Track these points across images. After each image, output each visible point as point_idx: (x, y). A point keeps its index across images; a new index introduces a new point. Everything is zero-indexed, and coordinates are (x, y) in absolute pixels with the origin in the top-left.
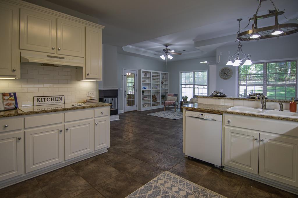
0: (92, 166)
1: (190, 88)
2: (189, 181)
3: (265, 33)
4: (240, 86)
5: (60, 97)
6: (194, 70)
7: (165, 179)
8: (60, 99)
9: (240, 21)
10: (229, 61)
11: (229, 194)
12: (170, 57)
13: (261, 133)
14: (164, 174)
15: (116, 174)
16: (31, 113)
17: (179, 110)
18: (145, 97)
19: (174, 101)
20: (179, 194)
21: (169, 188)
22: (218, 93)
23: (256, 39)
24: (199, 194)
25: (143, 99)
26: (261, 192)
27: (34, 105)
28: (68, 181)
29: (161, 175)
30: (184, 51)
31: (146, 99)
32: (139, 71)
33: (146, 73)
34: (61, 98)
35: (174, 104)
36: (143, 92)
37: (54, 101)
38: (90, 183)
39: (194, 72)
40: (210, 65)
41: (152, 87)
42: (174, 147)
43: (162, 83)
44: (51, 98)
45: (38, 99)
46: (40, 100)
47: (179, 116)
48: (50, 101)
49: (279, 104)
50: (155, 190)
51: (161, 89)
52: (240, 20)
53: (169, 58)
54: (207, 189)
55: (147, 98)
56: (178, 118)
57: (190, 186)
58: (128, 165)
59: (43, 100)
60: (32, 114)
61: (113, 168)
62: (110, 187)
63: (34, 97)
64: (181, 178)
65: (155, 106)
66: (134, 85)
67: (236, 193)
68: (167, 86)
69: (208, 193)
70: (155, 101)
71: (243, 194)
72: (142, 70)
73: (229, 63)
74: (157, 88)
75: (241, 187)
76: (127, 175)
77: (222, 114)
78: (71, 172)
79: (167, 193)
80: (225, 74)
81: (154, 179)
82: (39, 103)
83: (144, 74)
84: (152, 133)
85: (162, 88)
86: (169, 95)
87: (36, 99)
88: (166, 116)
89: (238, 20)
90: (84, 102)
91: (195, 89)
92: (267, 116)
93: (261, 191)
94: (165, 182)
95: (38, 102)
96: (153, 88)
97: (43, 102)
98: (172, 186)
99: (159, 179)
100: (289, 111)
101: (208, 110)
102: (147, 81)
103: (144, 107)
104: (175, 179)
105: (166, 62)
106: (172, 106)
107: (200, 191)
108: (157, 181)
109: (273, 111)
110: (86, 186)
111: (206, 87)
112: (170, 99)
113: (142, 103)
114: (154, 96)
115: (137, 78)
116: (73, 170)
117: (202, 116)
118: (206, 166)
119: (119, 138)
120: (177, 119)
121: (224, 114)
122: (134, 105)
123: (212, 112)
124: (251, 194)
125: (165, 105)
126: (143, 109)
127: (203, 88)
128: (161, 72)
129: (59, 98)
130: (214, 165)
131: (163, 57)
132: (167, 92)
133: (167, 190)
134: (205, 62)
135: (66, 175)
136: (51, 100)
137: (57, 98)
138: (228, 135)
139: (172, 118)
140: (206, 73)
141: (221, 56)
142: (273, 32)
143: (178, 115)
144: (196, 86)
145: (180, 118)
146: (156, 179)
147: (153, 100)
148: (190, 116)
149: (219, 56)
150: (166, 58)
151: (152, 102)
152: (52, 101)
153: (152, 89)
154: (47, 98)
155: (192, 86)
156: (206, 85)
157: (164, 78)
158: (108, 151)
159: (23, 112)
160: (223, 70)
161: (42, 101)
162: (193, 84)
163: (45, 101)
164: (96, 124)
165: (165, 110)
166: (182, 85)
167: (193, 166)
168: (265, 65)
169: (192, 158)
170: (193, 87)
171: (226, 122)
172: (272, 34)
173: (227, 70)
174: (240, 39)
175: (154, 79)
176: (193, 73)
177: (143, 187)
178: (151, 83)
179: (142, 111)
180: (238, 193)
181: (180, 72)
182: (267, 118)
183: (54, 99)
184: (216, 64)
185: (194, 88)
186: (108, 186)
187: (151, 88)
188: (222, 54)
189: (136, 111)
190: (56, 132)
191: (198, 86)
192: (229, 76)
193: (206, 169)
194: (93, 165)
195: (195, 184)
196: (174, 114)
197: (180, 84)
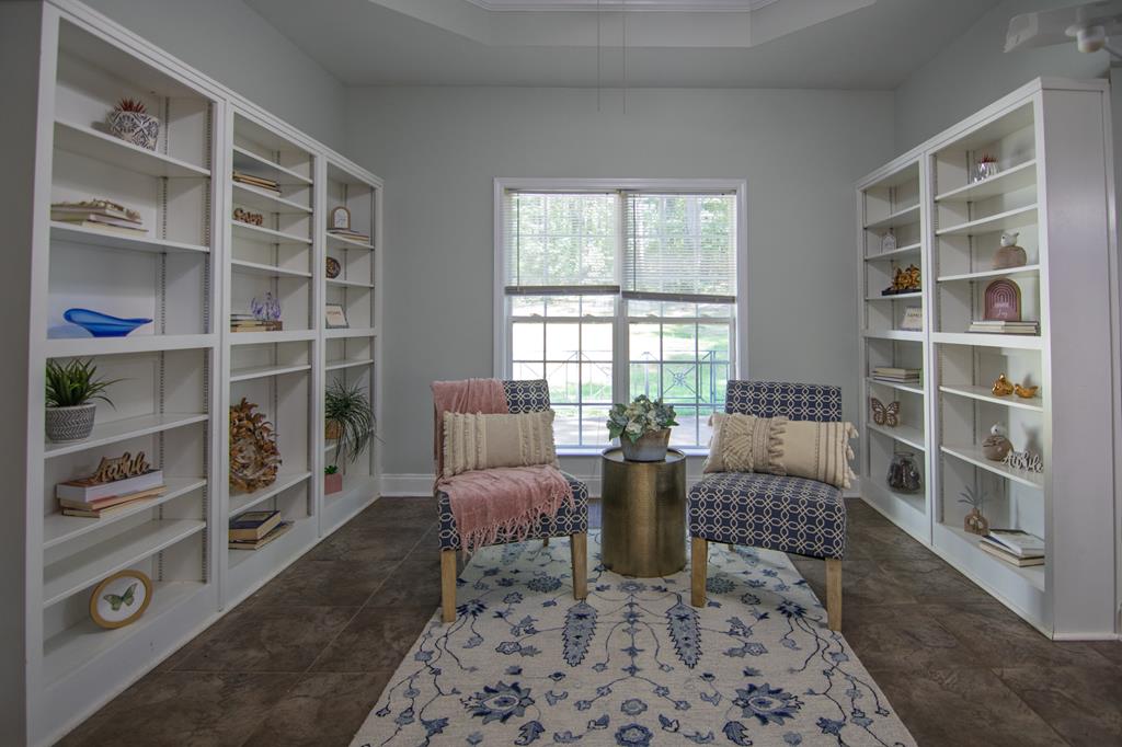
1: (589, 319)
35: (569, 515)
36: (68, 388)
39: (624, 193)
41: (223, 305)
43: (333, 267)
51: (320, 334)
68: (367, 300)
74: (278, 327)
91: (634, 327)
96: (234, 325)
111: (732, 310)
114: (245, 419)
127: (698, 321)
128: (325, 156)
132: (363, 358)
144: (637, 308)
147: (233, 481)
151: (221, 509)
153: (223, 341)
155: (603, 305)
156: (733, 300)
157: (340, 221)
162: (614, 290)
166: (518, 300)
170: (610, 311)
176: (612, 198)
178: (207, 257)
185: (621, 325)
187: (205, 329)
197: (499, 291)
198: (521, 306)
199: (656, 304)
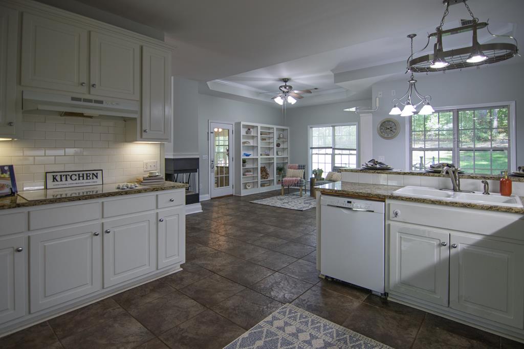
0: (153, 298)
1: (327, 154)
2: (327, 321)
3: (457, 59)
4: (413, 152)
5: (95, 172)
6: (333, 123)
7: (286, 319)
8: (94, 176)
9: (412, 38)
10: (395, 107)
11: (400, 342)
12: (292, 100)
13: (452, 233)
14: (283, 308)
15: (198, 311)
16: (41, 202)
17: (308, 193)
18: (247, 172)
19: (299, 178)
20: (312, 346)
21: (293, 335)
22: (375, 163)
23: (439, 70)
24: (347, 344)
25: (244, 175)
26: (454, 337)
27: (46, 188)
28: (110, 326)
29: (278, 311)
30: (316, 89)
31: (249, 174)
32: (238, 124)
33: (249, 128)
34: (96, 174)
35: (299, 184)
36: (244, 161)
37: (83, 179)
38: (149, 329)
39: (333, 127)
40: (361, 115)
41: (259, 152)
42: (300, 261)
43: (278, 145)
44: (79, 175)
45: (54, 176)
46: (58, 178)
47: (307, 205)
48: (76, 179)
49: (483, 182)
50: (268, 339)
51: (275, 156)
52: (412, 36)
53: (289, 101)
54: (359, 335)
55: (250, 172)
56: (307, 208)
57: (331, 330)
58: (219, 295)
59: (64, 178)
60: (43, 204)
61: (193, 301)
62: (186, 336)
63: (46, 173)
64: (315, 315)
65: (265, 187)
66: (228, 150)
67: (412, 340)
68: (286, 150)
69: (361, 341)
70: (265, 178)
71: (423, 342)
72: (242, 123)
73: (395, 111)
74: (269, 155)
75: (420, 328)
76: (218, 312)
77: (385, 201)
78: (115, 309)
79: (289, 343)
80: (388, 130)
81: (265, 320)
82: (56, 183)
83: (246, 130)
84: (262, 235)
85: (277, 154)
86: (291, 168)
87: (50, 177)
88: (285, 204)
89: (409, 36)
90: (140, 182)
91: (336, 156)
92: (462, 204)
93: (454, 335)
94: (286, 324)
95: (54, 181)
96: (261, 155)
97: (64, 182)
98: (299, 331)
99: (275, 318)
100: (500, 194)
101: (361, 194)
102: (252, 143)
103: (246, 188)
104: (304, 318)
105: (284, 109)
106: (295, 186)
107: (348, 338)
108: (271, 323)
109: (472, 194)
110: (143, 334)
111: (355, 152)
112: (292, 174)
113: (242, 182)
114: (263, 170)
115: (232, 136)
116: (119, 306)
117: (349, 204)
118: (358, 294)
119: (201, 245)
120: (304, 209)
121: (388, 201)
122: (229, 185)
123: (366, 197)
124: (437, 341)
125: (282, 185)
126: (244, 193)
127: (349, 155)
128: (275, 127)
129: (93, 174)
130: (371, 290)
131: (279, 101)
132: (286, 161)
133: (290, 339)
134: (353, 109)
135: (105, 316)
136: (77, 177)
137: (88, 175)
138: (395, 237)
139: (296, 209)
140: (353, 129)
141: (379, 98)
142: (470, 57)
143: (307, 203)
144: (337, 152)
145: (310, 207)
146: (269, 318)
147: (261, 177)
148: (328, 205)
149: (377, 99)
150: (284, 103)
151: (259, 180)
152: (79, 179)
153: (259, 157)
154: (70, 174)
155: (330, 151)
156: (355, 150)
157: (281, 136)
158: (182, 269)
159: (27, 202)
160: (384, 122)
161: (61, 181)
162: (331, 148)
163: (66, 180)
164: (160, 220)
165: (283, 193)
166: (313, 150)
167: (335, 293)
168: (456, 114)
169: (333, 278)
170: (331, 153)
171: (392, 215)
172: (469, 61)
173: (391, 123)
174: (413, 70)
175: (263, 139)
176: (331, 128)
177: (246, 334)
178: (257, 146)
179: (242, 195)
180: (414, 341)
181: (308, 126)
182: (461, 207)
183: (83, 176)
184: (371, 112)
185: (333, 155)
186: (183, 333)
187: (257, 156)
188: (381, 96)
189: (232, 195)
190: (87, 236)
191: (340, 152)
192: (394, 132)
193: (358, 298)
194: (156, 295)
195: (339, 326)
196: (300, 201)
197: (309, 148)
198: (315, 151)
199: (341, 151)
